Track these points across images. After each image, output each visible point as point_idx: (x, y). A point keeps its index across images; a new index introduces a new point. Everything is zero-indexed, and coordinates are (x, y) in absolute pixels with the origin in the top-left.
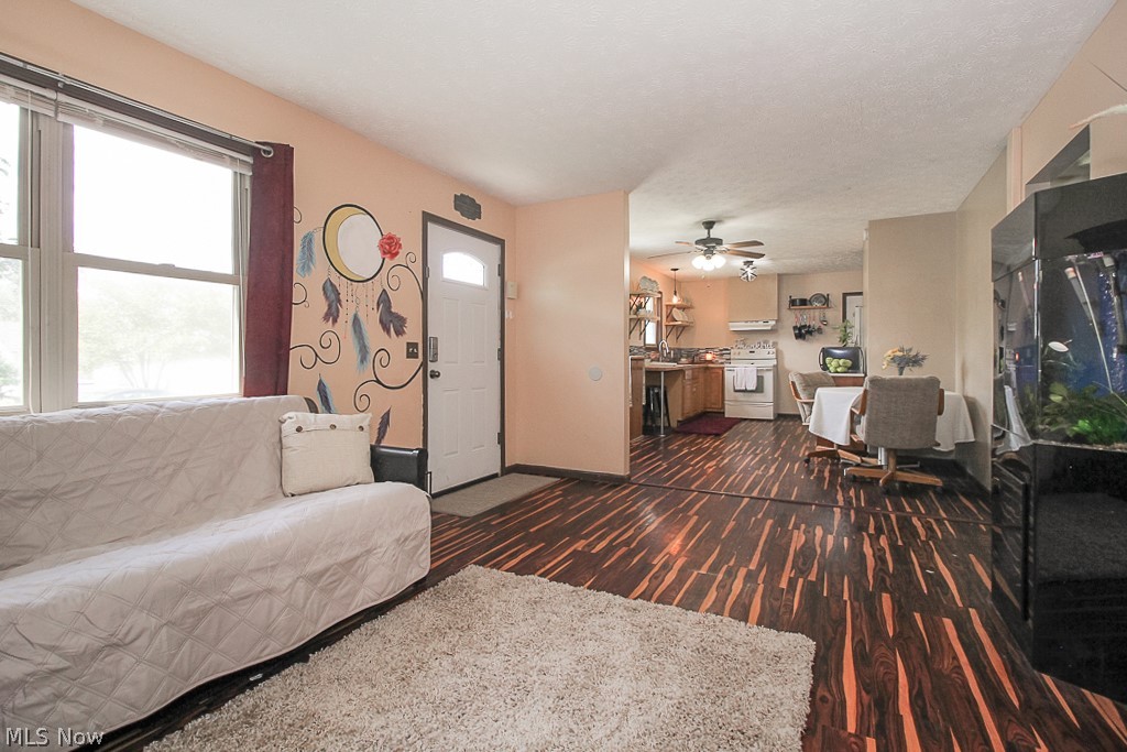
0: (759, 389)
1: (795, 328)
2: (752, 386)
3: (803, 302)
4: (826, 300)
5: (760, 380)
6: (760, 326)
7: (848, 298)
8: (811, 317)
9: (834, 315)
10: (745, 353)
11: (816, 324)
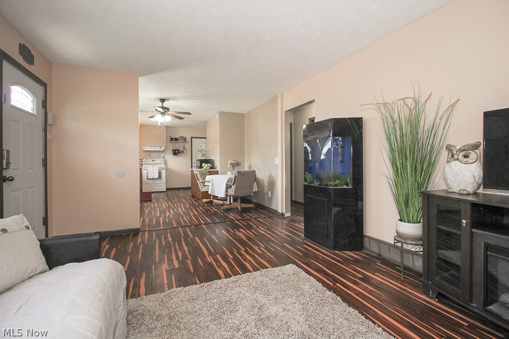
0: (160, 177)
1: (173, 150)
2: (156, 176)
3: (176, 139)
4: (185, 139)
5: (160, 173)
6: (158, 149)
7: (193, 139)
8: (179, 146)
9: (188, 145)
10: (150, 161)
11: (181, 149)
